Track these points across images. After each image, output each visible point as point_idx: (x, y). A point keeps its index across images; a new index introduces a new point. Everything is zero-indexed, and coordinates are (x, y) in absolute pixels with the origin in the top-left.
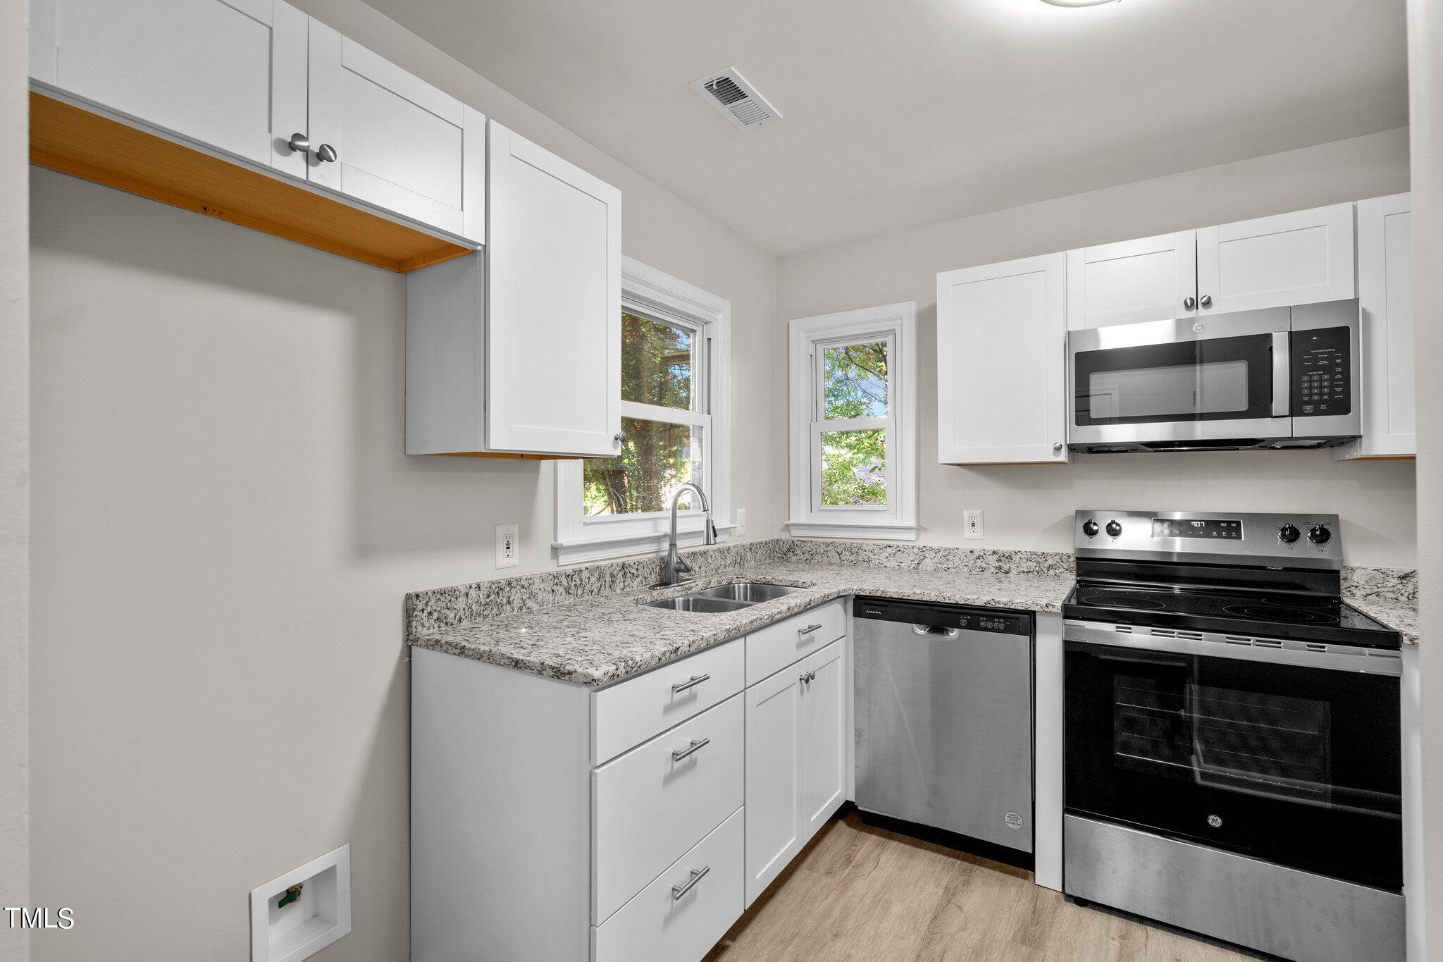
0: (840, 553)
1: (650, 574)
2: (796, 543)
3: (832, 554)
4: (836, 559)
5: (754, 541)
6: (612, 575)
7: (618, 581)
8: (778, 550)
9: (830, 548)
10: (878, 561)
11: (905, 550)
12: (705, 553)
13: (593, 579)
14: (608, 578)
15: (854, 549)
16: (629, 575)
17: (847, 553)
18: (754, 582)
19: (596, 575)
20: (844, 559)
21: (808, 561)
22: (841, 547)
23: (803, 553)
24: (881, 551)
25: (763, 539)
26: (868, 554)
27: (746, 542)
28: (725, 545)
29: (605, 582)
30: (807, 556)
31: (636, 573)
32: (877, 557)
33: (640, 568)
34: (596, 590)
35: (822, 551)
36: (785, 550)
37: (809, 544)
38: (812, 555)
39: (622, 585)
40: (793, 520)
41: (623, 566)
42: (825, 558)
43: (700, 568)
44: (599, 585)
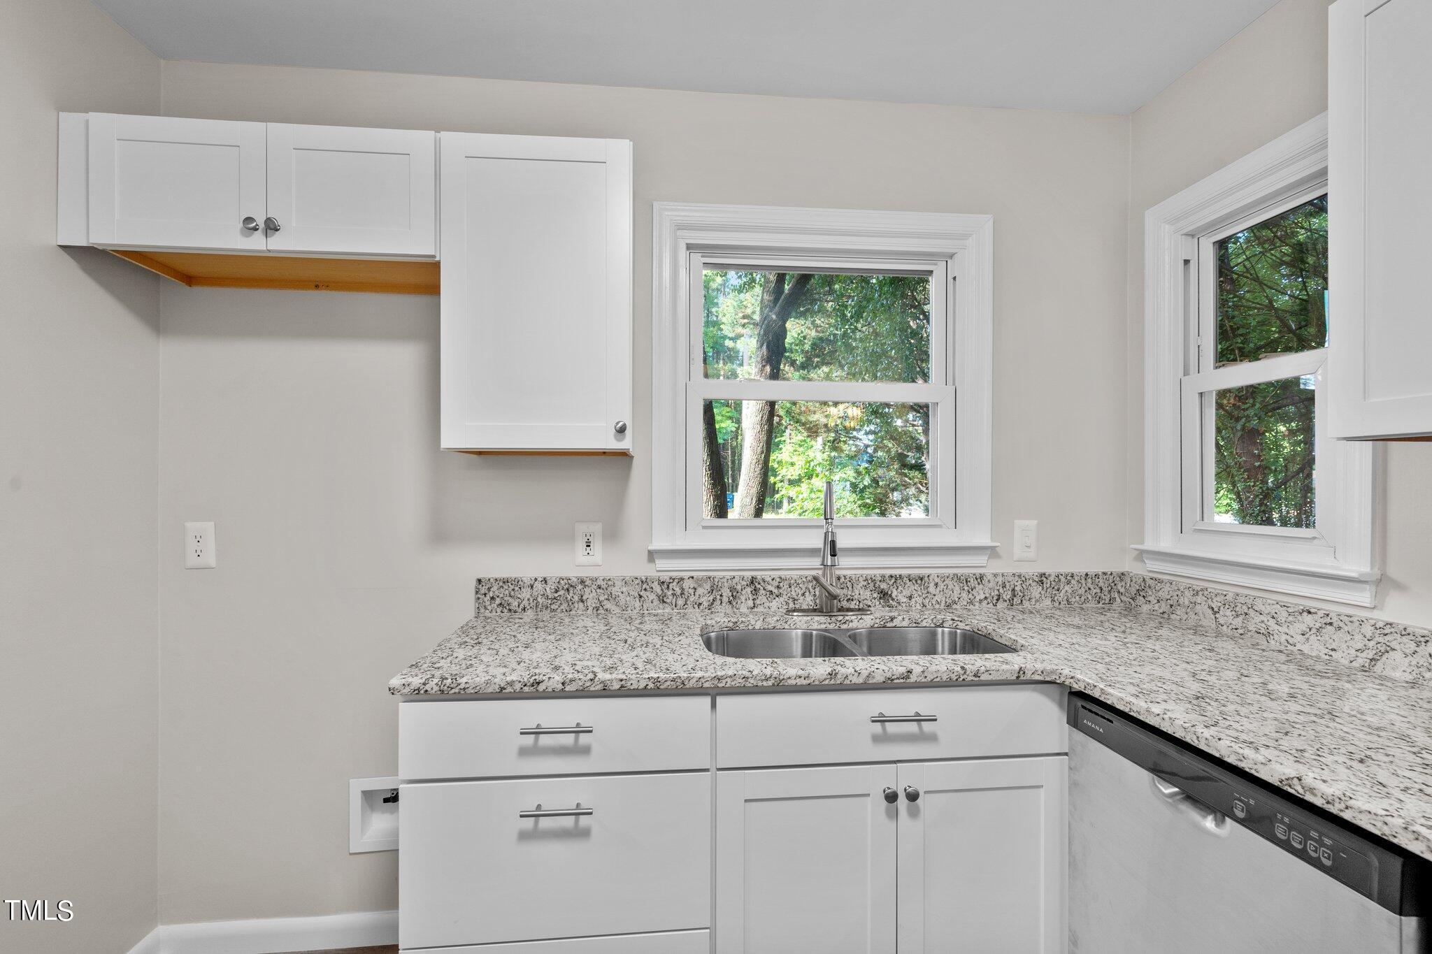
0: (1216, 609)
1: (803, 594)
2: (1149, 582)
3: (1203, 608)
4: (1208, 621)
5: (1051, 569)
6: (732, 589)
7: (743, 598)
8: (1122, 590)
9: (1199, 599)
10: (1284, 637)
11: (1341, 624)
12: (922, 579)
13: (700, 591)
14: (726, 593)
15: (1242, 607)
16: (762, 591)
17: (1228, 613)
18: (976, 630)
19: (708, 586)
20: (1222, 622)
21: (1166, 616)
22: (1219, 599)
23: (1158, 601)
24: (1291, 618)
25: (1080, 569)
26: (1265, 620)
27: (1031, 570)
28: (978, 571)
29: (721, 596)
30: (1164, 607)
31: (775, 591)
32: (1284, 629)
33: (785, 585)
34: (706, 604)
35: (1187, 603)
36: (1133, 591)
37: (1167, 588)
38: (1171, 606)
39: (750, 603)
40: (1149, 545)
41: (753, 581)
42: (1191, 614)
43: (910, 598)
44: (711, 598)
